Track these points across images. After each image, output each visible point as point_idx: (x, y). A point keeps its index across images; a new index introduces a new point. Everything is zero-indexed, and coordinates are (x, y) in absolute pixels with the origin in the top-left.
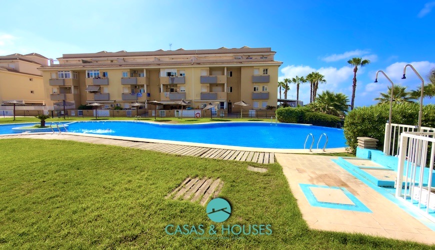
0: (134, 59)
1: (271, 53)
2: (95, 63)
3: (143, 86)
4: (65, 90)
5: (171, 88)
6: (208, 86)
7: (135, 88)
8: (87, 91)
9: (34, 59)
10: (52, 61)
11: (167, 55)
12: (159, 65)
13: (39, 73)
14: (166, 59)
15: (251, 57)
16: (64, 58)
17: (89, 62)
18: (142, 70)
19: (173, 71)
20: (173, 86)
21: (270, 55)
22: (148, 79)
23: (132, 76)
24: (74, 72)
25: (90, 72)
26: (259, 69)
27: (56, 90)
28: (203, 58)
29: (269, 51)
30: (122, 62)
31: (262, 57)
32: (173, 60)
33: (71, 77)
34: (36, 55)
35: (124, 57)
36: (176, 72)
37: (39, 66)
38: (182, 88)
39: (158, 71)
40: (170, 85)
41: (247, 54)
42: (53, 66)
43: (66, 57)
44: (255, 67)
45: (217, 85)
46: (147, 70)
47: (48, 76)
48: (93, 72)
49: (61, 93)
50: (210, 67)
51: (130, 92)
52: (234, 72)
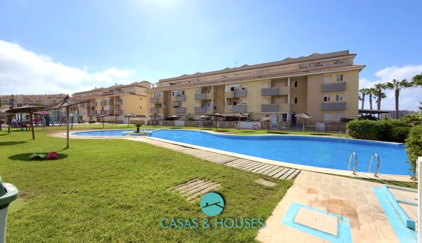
0: (205, 78)
1: (349, 57)
2: (178, 85)
3: (210, 100)
4: (158, 105)
5: (234, 102)
6: (269, 98)
7: (205, 103)
8: (172, 106)
9: (144, 85)
10: (153, 85)
11: (232, 72)
12: (224, 81)
13: (145, 94)
14: (231, 76)
15: (321, 64)
16: (160, 82)
17: (174, 84)
18: (210, 87)
19: (236, 86)
20: (236, 100)
21: (348, 58)
22: (215, 94)
23: (203, 92)
24: (164, 92)
25: (174, 92)
26: (331, 76)
27: (153, 106)
28: (265, 71)
29: (346, 54)
30: (196, 82)
31: (336, 62)
32: (237, 76)
33: (162, 96)
34: (146, 82)
35: (198, 78)
36: (239, 87)
37: (145, 89)
38: (244, 101)
39: (224, 86)
40: (233, 99)
41: (317, 61)
42: (154, 88)
43: (161, 81)
44: (325, 75)
45: (280, 96)
46: (214, 86)
47: (149, 96)
48: (176, 91)
49: (156, 108)
50: (272, 80)
51: (201, 106)
52: (300, 82)
